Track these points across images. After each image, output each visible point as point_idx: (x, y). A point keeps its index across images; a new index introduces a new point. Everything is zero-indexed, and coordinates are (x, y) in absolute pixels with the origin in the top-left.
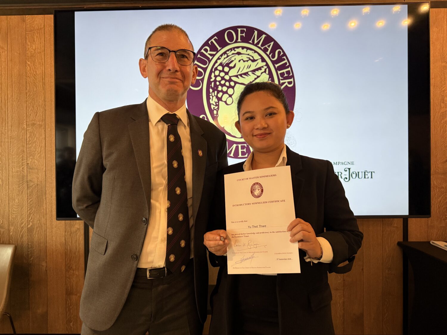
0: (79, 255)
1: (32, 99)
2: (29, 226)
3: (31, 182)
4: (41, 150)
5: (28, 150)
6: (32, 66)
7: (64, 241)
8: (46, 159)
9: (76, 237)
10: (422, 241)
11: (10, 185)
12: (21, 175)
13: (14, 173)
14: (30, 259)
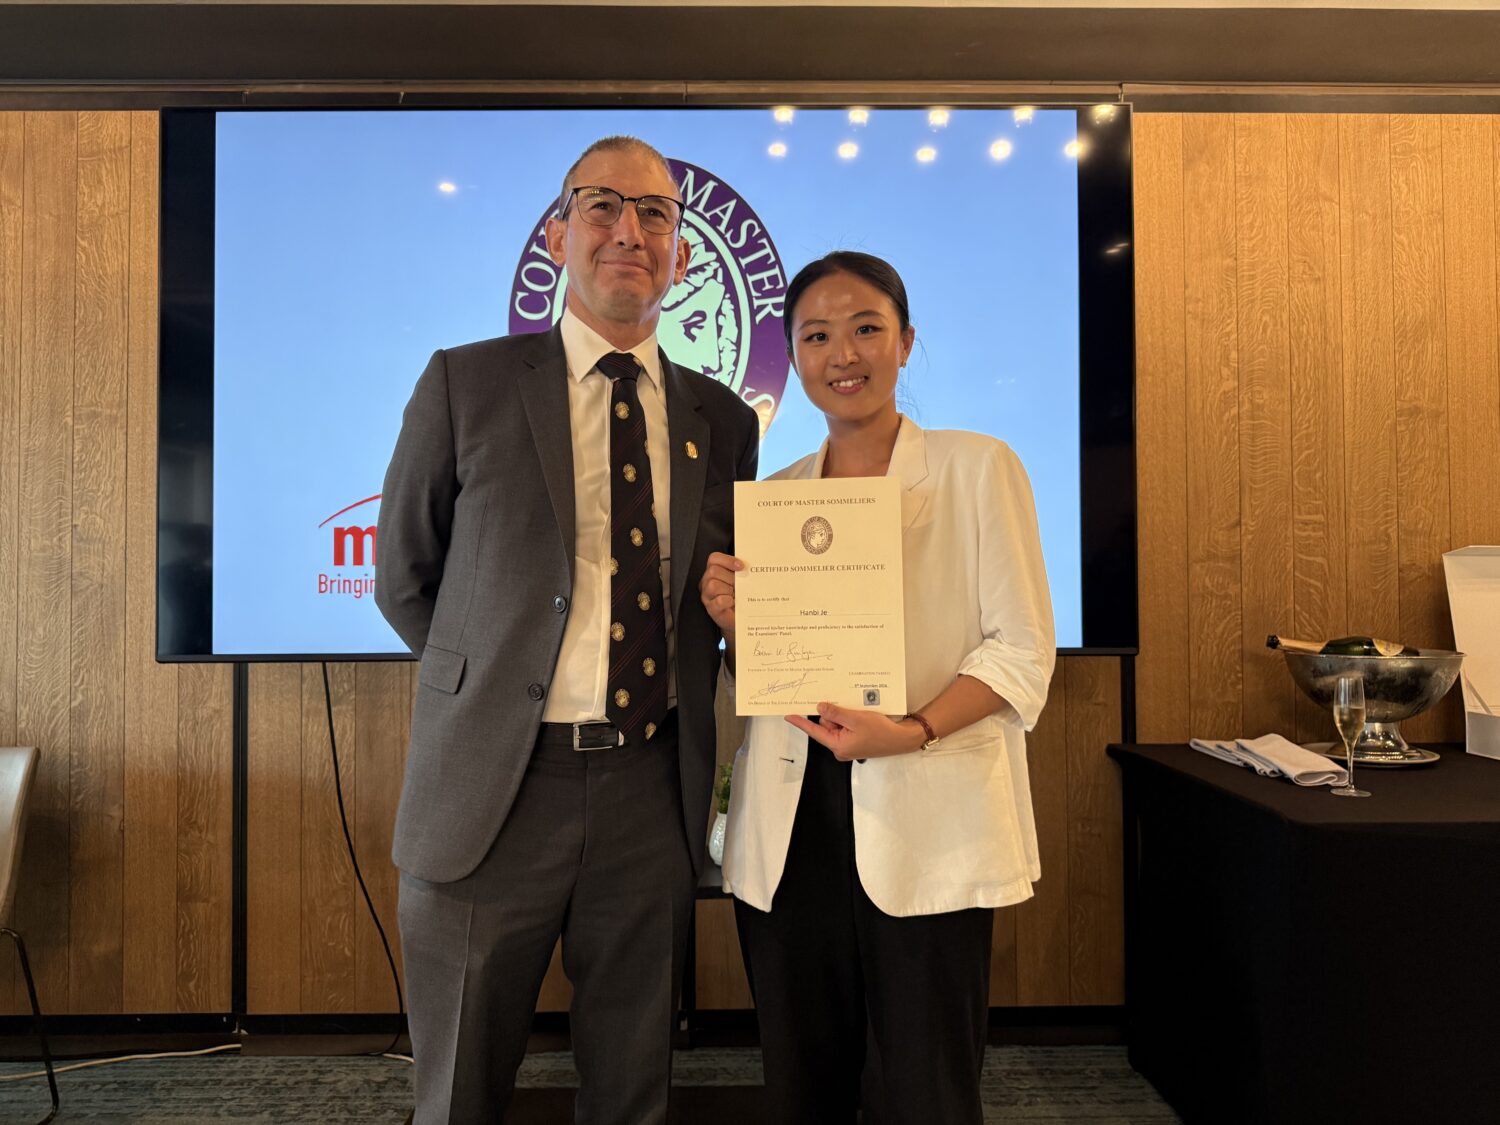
0: (218, 785)
1: (93, 345)
2: (74, 704)
3: (82, 578)
4: (113, 490)
5: (75, 487)
6: (92, 252)
7: (175, 747)
8: (129, 513)
9: (209, 735)
10: (1173, 742)
11: (20, 586)
12: (55, 557)
13: (35, 554)
14: (76, 797)
